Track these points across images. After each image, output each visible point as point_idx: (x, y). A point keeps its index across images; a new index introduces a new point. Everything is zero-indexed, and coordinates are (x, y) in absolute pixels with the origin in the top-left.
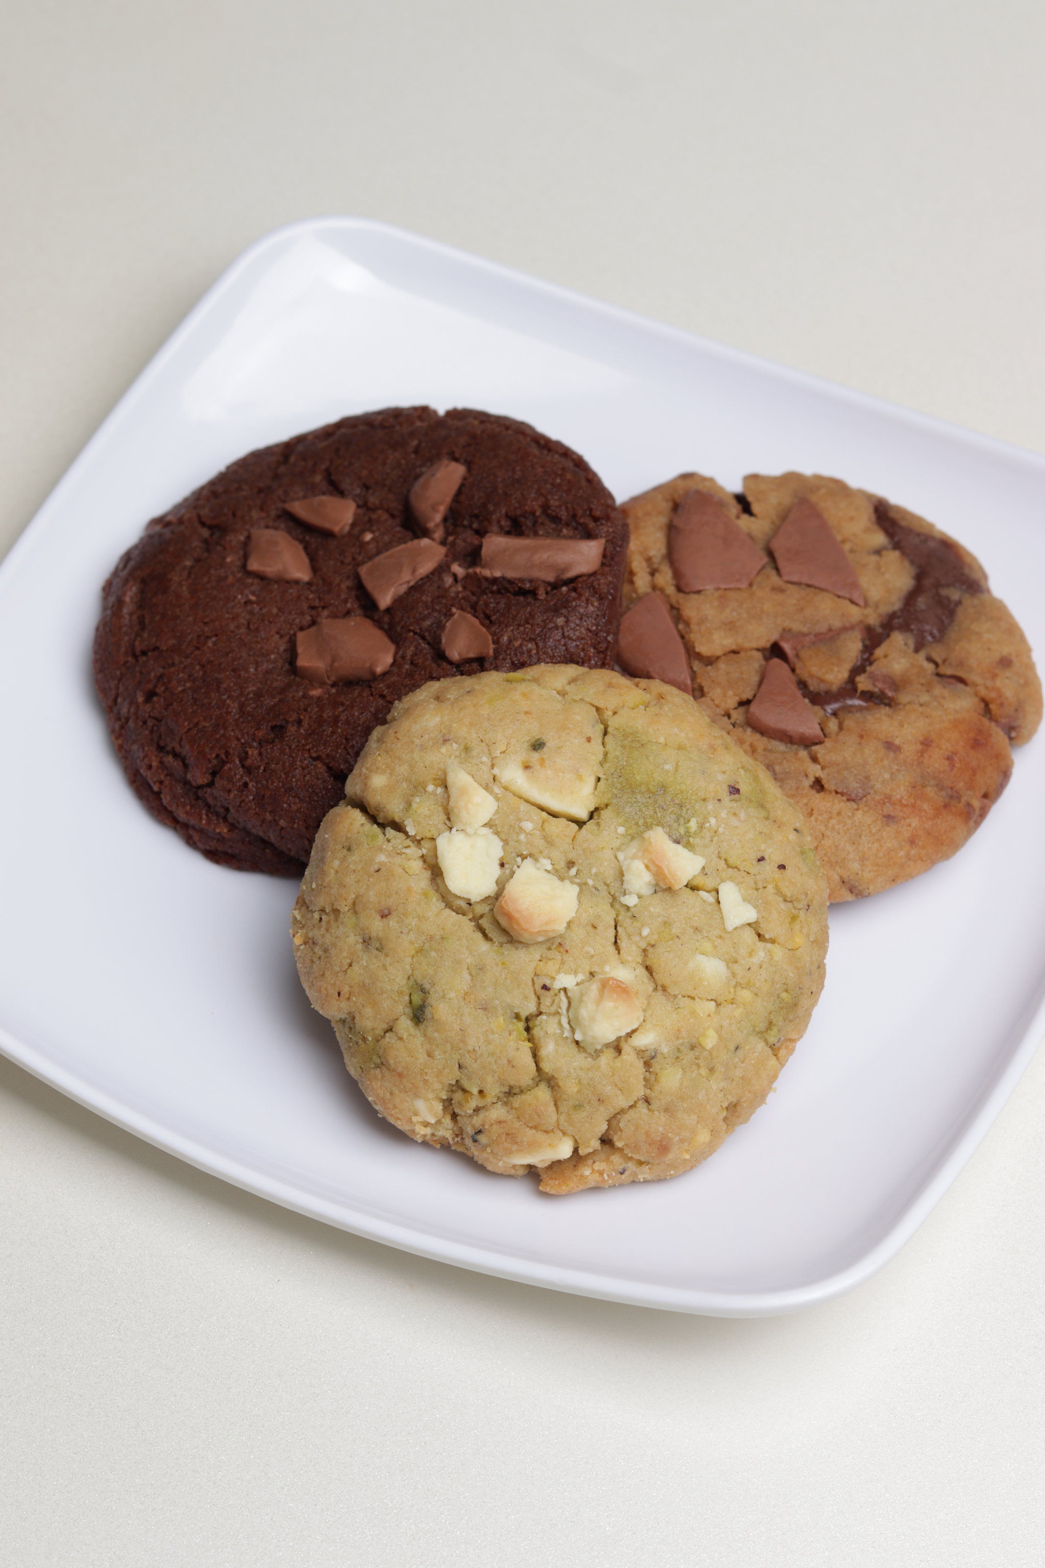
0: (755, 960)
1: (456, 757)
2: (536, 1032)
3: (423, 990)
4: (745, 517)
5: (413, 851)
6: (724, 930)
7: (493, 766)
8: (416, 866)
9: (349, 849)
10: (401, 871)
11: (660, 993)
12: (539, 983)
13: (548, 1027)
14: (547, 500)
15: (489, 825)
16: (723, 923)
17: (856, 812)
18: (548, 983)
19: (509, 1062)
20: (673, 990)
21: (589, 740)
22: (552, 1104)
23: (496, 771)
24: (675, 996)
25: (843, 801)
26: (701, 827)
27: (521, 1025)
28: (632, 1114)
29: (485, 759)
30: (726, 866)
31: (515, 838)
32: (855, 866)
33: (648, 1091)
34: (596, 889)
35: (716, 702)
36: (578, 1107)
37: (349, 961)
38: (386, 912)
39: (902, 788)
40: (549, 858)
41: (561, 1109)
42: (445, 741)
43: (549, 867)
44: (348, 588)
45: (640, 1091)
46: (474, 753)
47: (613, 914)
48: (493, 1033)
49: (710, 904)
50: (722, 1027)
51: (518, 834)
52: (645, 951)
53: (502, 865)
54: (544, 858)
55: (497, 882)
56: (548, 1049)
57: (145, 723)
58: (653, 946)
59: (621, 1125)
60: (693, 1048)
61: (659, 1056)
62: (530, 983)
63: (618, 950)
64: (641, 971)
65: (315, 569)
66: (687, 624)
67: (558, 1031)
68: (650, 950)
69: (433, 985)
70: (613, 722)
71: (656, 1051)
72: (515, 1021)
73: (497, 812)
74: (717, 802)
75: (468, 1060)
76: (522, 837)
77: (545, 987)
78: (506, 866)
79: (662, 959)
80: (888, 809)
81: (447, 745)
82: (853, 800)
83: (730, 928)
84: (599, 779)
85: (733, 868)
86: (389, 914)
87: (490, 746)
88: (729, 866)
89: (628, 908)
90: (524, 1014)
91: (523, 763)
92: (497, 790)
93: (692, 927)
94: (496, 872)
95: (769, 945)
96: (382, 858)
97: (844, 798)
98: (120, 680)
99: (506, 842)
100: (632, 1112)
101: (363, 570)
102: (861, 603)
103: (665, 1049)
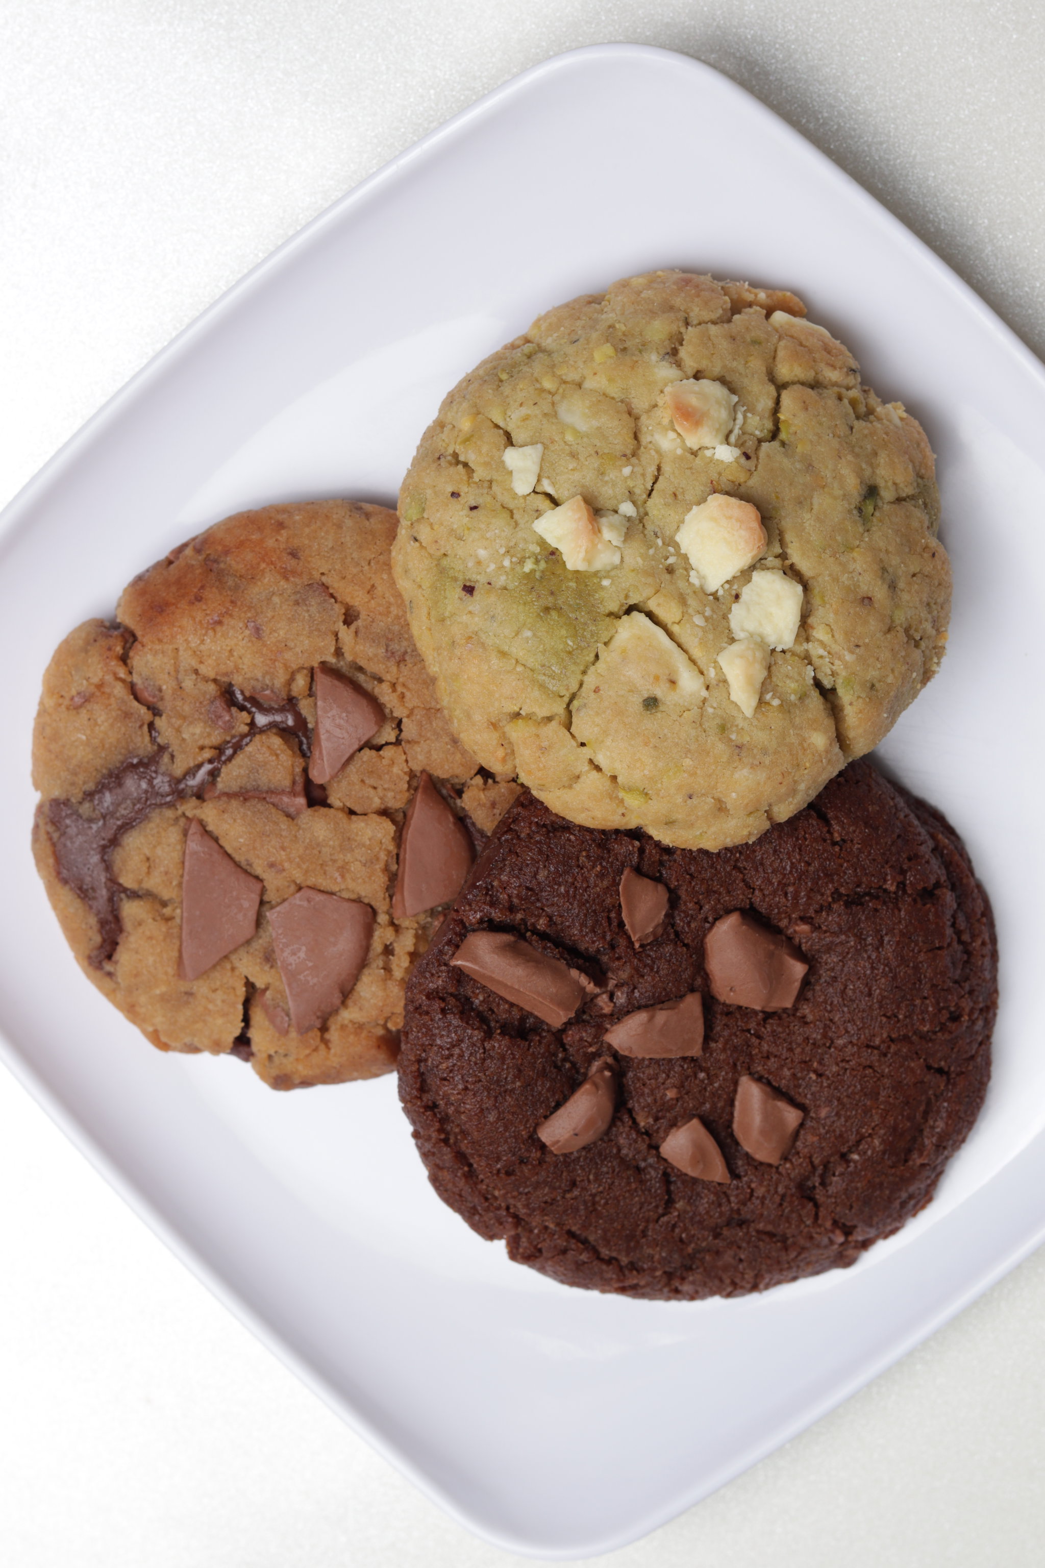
0: (524, 411)
1: (737, 726)
2: (769, 425)
3: (860, 510)
4: (260, 984)
5: (816, 650)
6: (546, 447)
7: (704, 701)
8: (820, 633)
9: (873, 686)
10: (837, 636)
11: (635, 411)
12: (751, 464)
13: (758, 425)
14: (483, 1041)
15: (732, 640)
16: (544, 454)
17: (326, 572)
18: (743, 460)
19: (807, 409)
20: (623, 407)
21: (597, 690)
22: (778, 359)
23: (704, 693)
24: (622, 401)
25: (334, 588)
26: (522, 561)
27: (783, 435)
28: (707, 315)
29: (710, 710)
30: (515, 511)
31: (715, 616)
32: (349, 522)
33: (683, 330)
34: (656, 534)
35: (404, 757)
36: (756, 342)
37: (915, 578)
38: (866, 601)
39: (266, 580)
40: (690, 583)
41: (773, 348)
42: (739, 747)
43: (692, 573)
44: (716, 1042)
45: (690, 334)
46: (718, 721)
47: (650, 502)
48: (811, 442)
49: (548, 478)
50: (585, 362)
51: (711, 617)
52: (634, 454)
53: (737, 597)
54: (694, 585)
55: (749, 581)
56: (765, 403)
57: (971, 992)
58: (625, 455)
59: (720, 311)
60: (625, 350)
61: (662, 351)
62: (760, 467)
63: (659, 469)
64: (645, 439)
65: (736, 1083)
66: (386, 869)
67: (749, 415)
68: (628, 452)
69: (850, 512)
70: (559, 708)
71: (663, 359)
72: (787, 442)
73: (722, 649)
74: (493, 583)
75: (843, 430)
76: (708, 612)
77: (747, 457)
78: (734, 593)
79: (620, 441)
80: (292, 563)
81: (739, 743)
82: (323, 584)
83: (540, 446)
84: (606, 644)
85: (508, 509)
86: (864, 598)
87: (699, 723)
88: (511, 512)
89: (634, 503)
90: (775, 444)
91: (674, 689)
92: (712, 673)
93: (578, 459)
94: (747, 593)
95: (501, 424)
96: (849, 657)
97: (331, 591)
98: (972, 1058)
99: (725, 617)
100: (706, 318)
101: (696, 1051)
102: (194, 828)
103: (654, 357)
